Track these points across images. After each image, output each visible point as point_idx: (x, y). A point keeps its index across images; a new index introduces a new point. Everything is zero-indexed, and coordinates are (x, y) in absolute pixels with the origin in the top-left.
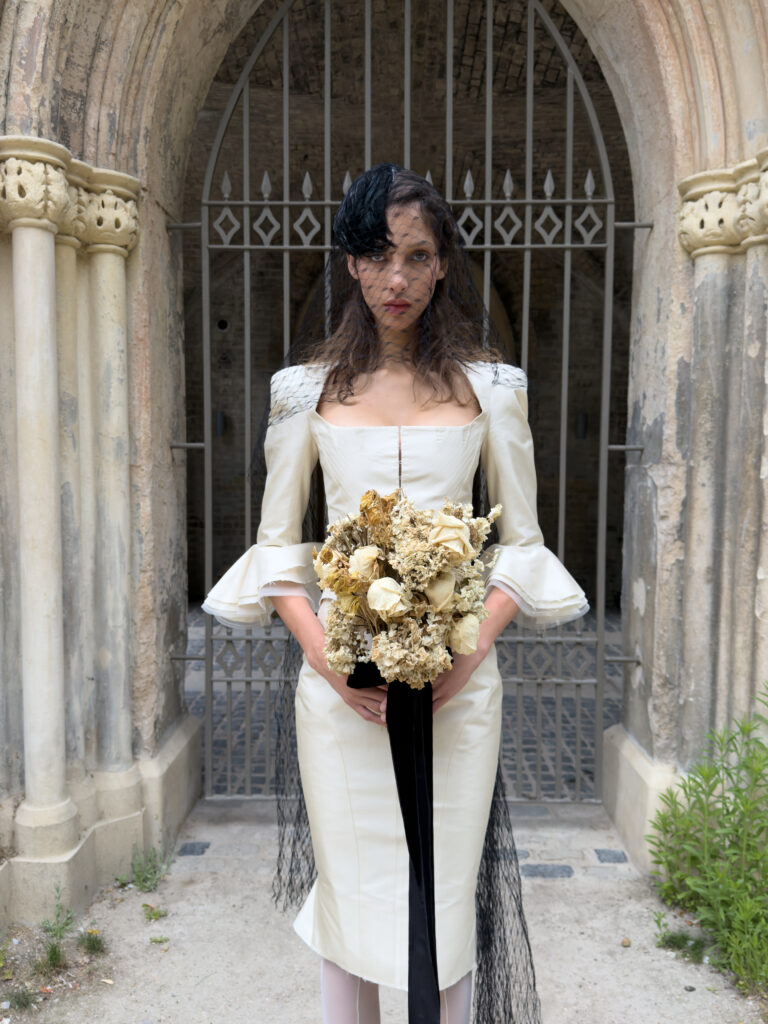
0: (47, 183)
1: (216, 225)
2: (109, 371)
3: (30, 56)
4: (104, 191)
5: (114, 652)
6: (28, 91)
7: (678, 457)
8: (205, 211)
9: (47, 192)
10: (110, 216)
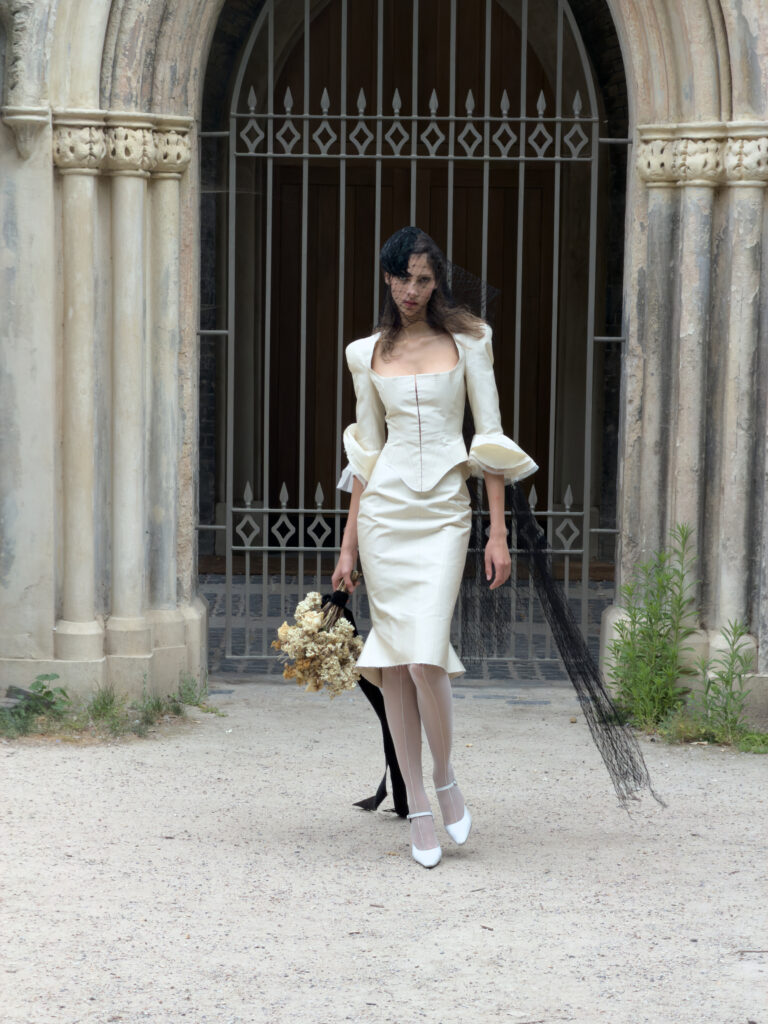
0: (145, 144)
1: (243, 135)
2: (167, 275)
3: (132, 49)
4: (169, 131)
5: (167, 510)
6: (129, 74)
7: (639, 351)
8: (233, 123)
9: (144, 151)
10: (173, 151)
